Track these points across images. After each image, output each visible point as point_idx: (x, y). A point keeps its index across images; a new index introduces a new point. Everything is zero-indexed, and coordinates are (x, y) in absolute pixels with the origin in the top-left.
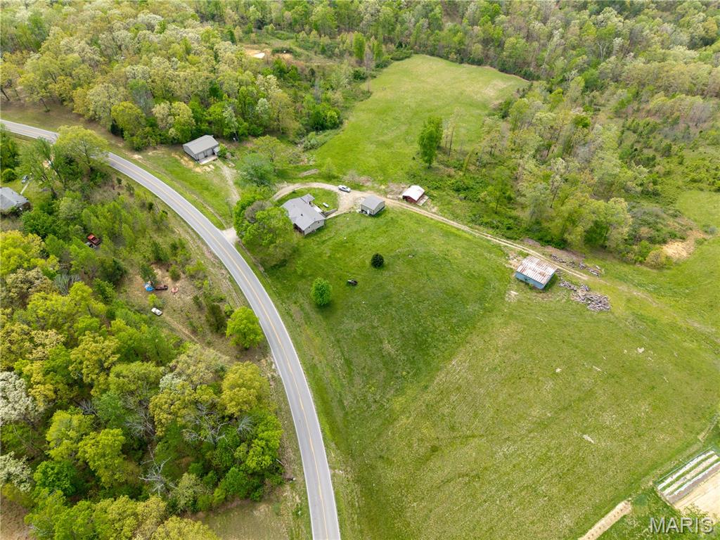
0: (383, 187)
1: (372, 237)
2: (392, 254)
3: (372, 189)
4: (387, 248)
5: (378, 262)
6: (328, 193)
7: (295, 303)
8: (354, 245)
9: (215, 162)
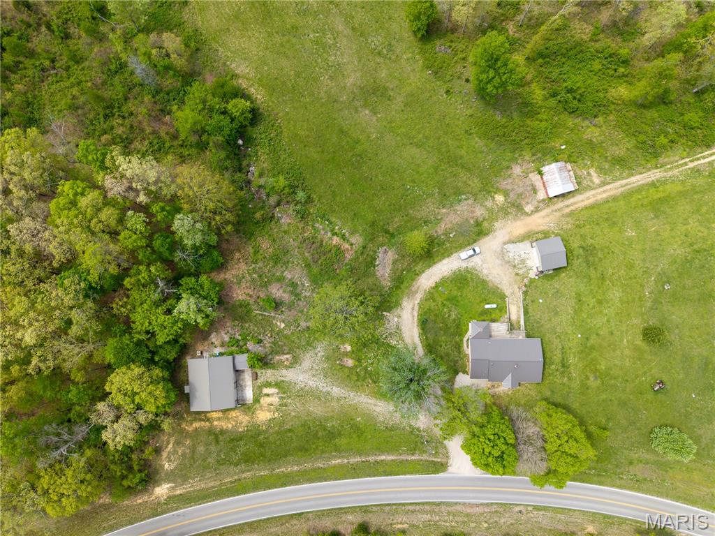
0: (500, 198)
1: (600, 302)
2: (649, 304)
3: (493, 216)
4: (633, 301)
5: (652, 335)
6: (462, 279)
7: (631, 463)
8: (597, 334)
9: (261, 380)
